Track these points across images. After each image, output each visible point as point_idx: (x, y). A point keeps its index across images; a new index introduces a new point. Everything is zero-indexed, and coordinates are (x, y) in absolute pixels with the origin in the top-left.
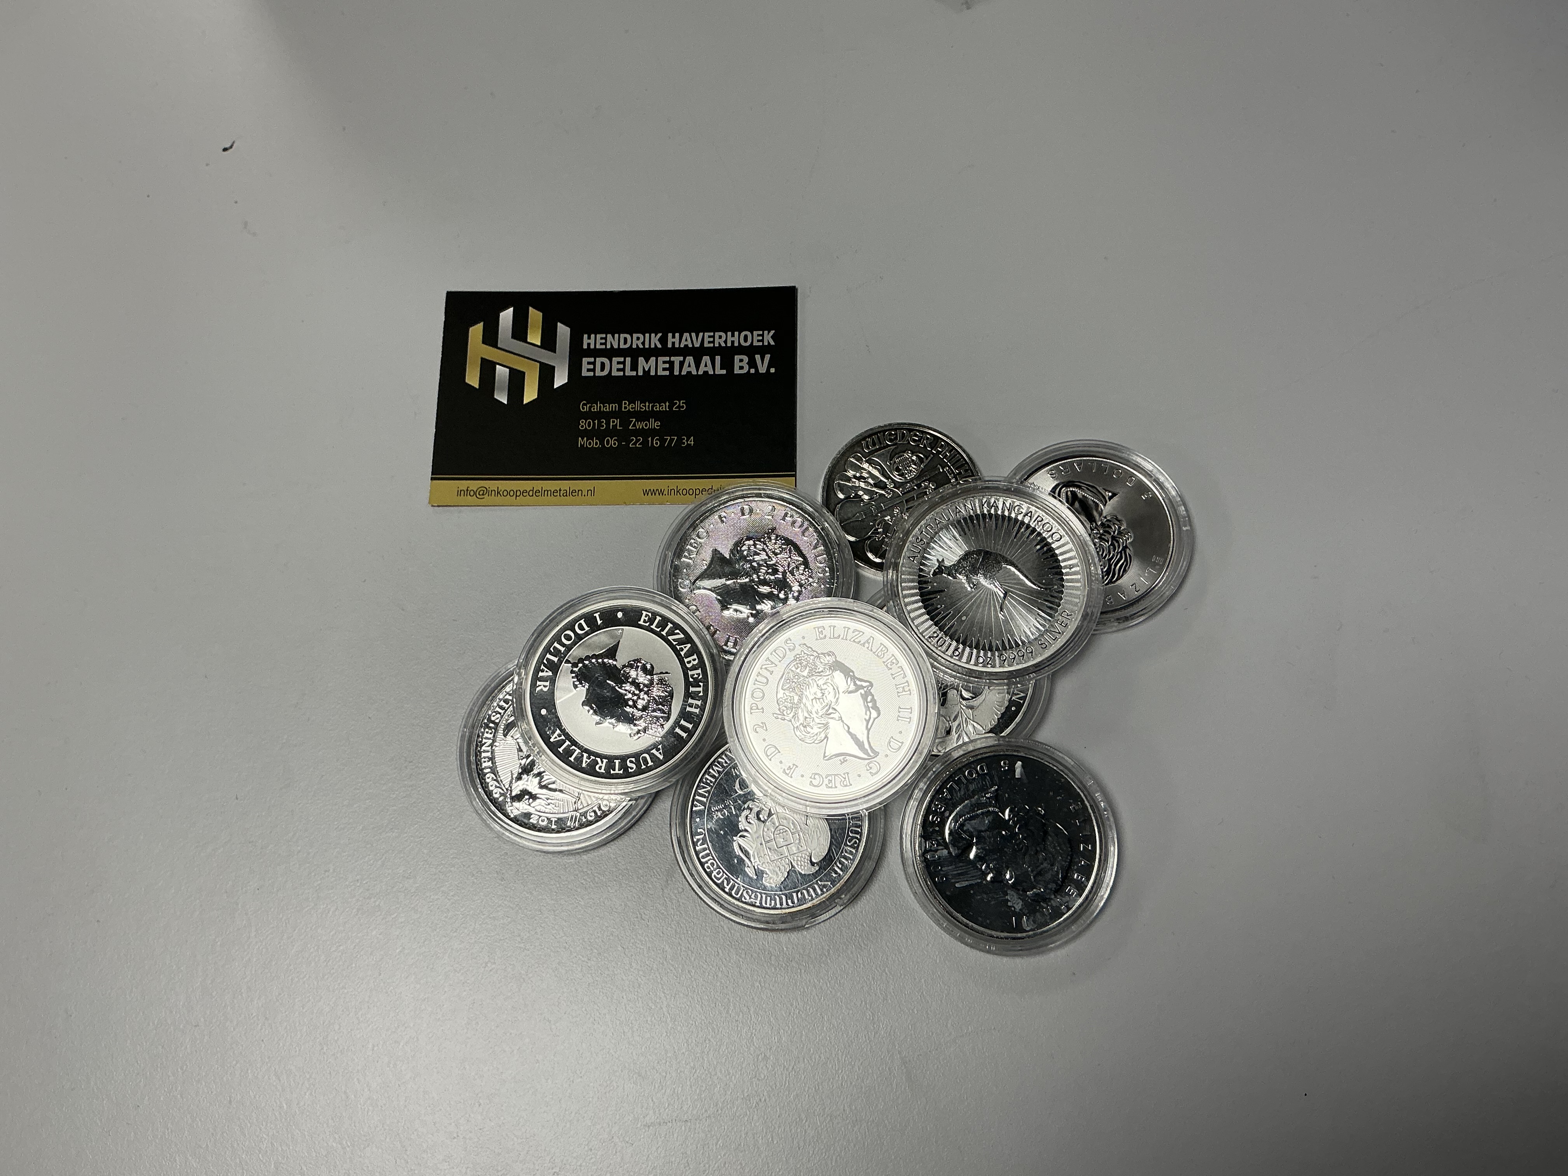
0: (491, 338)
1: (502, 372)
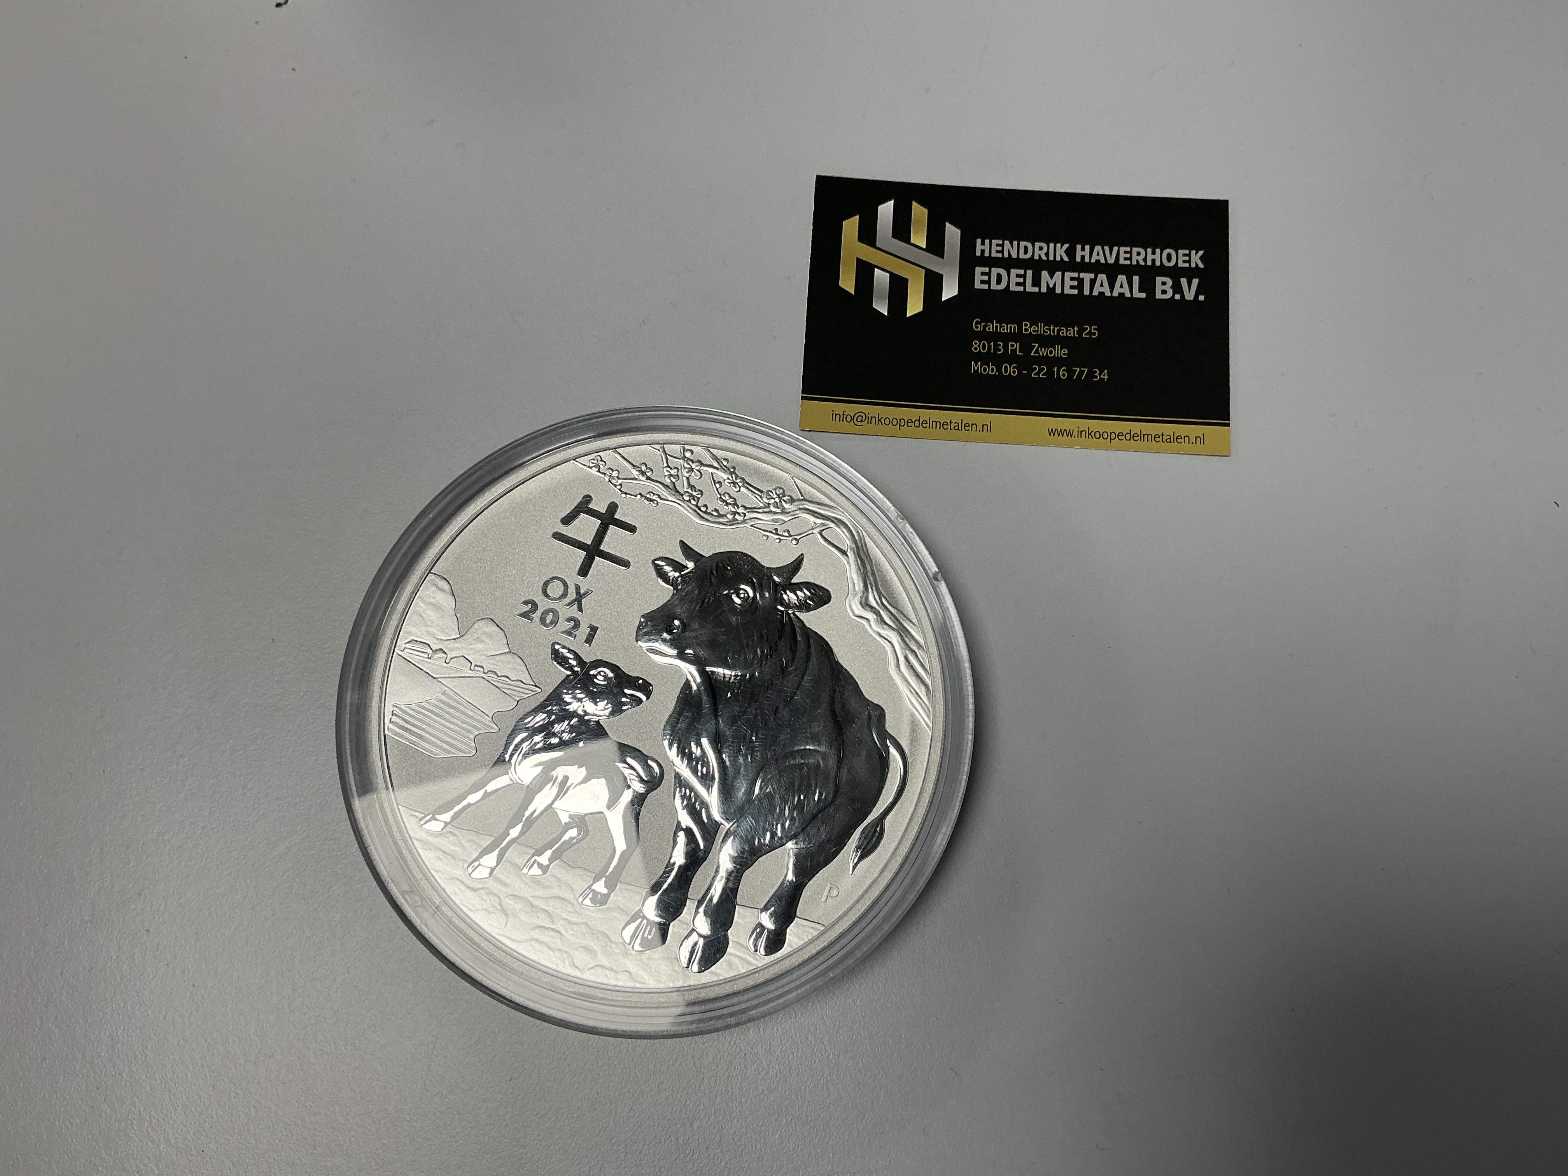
0: (868, 234)
1: (881, 277)
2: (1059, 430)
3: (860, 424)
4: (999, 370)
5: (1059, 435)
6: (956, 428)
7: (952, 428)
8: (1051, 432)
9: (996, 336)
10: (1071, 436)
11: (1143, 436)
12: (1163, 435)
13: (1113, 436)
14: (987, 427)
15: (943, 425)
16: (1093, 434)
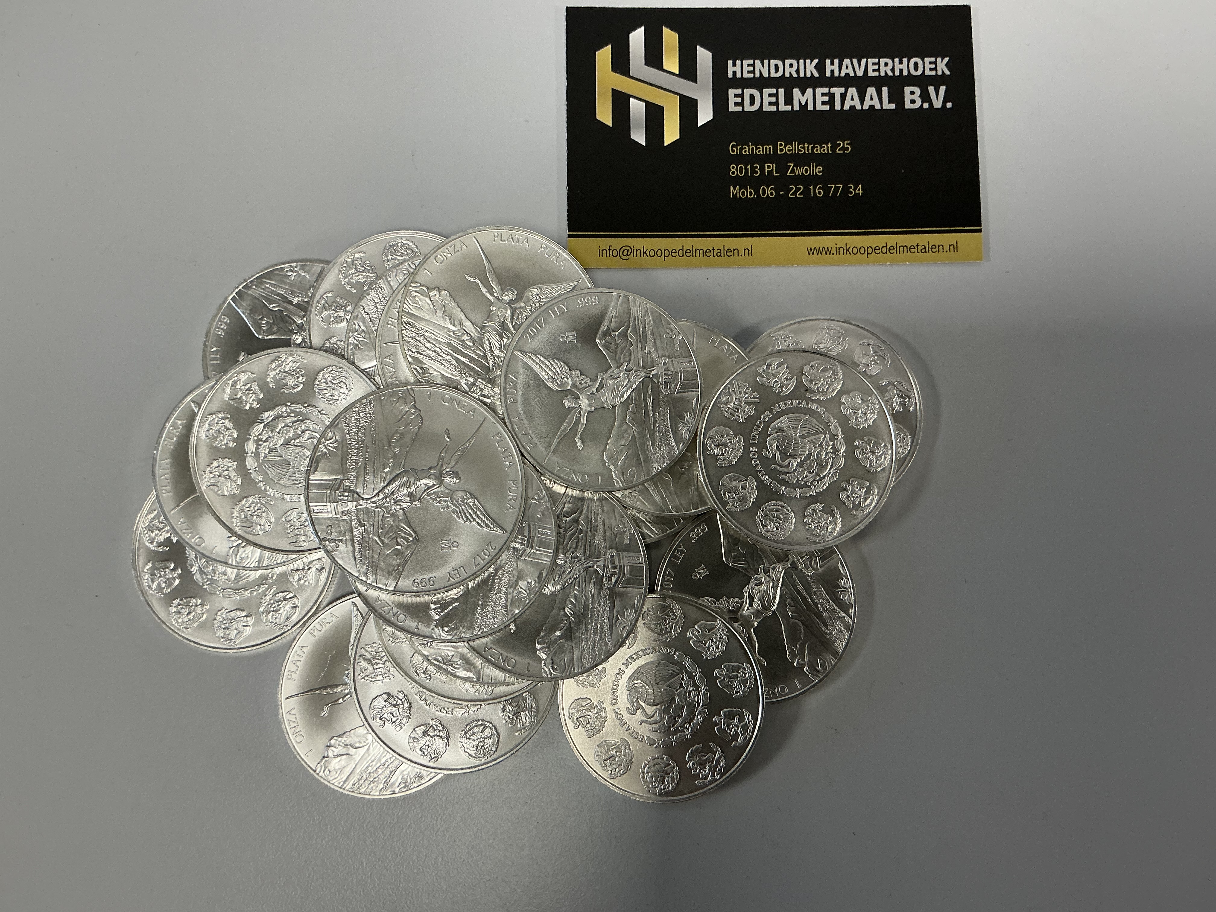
2: (818, 249)
3: (626, 257)
4: (757, 193)
5: (818, 254)
6: (719, 254)
7: (715, 254)
8: (811, 251)
9: (752, 159)
10: (830, 254)
11: (898, 248)
12: (918, 246)
13: (870, 250)
14: (749, 252)
15: (706, 252)
16: (850, 250)
